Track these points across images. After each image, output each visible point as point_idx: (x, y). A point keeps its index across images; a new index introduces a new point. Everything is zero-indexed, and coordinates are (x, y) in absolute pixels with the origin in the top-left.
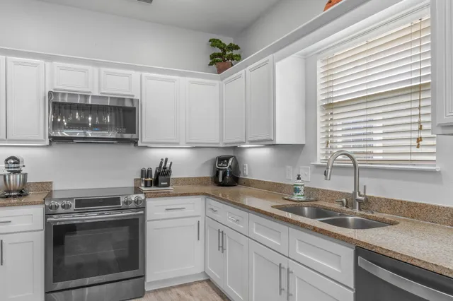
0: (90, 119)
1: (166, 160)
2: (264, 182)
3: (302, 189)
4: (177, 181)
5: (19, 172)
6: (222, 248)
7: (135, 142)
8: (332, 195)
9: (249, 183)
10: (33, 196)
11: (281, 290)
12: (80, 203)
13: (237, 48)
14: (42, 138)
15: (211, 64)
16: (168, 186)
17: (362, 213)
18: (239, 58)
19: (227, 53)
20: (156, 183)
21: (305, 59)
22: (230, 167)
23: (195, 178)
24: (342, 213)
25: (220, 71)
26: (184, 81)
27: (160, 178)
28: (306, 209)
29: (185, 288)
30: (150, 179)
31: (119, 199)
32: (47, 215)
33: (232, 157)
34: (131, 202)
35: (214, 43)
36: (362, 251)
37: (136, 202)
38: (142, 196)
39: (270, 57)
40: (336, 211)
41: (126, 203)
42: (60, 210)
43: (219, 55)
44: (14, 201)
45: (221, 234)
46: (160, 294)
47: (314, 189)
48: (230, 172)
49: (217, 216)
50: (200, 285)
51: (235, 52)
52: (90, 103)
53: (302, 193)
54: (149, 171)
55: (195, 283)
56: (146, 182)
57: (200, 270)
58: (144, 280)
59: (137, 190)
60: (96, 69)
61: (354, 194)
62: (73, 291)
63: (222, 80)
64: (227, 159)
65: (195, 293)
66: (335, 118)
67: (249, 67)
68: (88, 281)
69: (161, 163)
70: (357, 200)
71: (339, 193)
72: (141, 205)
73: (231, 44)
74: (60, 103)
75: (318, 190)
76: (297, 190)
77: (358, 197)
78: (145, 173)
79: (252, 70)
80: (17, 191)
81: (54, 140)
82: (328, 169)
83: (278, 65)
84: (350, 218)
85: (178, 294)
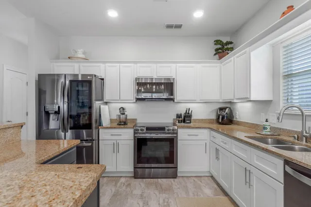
0: (154, 87)
1: (189, 109)
2: (248, 123)
3: (269, 128)
4: (195, 120)
5: (124, 114)
6: (217, 158)
7: (173, 100)
8: (289, 132)
9: (238, 123)
10: (129, 125)
11: (246, 182)
12: (148, 129)
13: (231, 43)
14: (133, 99)
15: (215, 55)
16: (190, 123)
17: (306, 144)
18: (232, 49)
19: (225, 47)
20: (184, 121)
21: (273, 47)
22: (226, 113)
23: (206, 119)
24: (293, 143)
25: (220, 58)
26: (199, 66)
27: (186, 119)
28: (270, 139)
29: (199, 178)
30: (181, 119)
31: (165, 128)
32: (135, 133)
33: (227, 107)
34: (170, 130)
35: (217, 42)
36: (287, 162)
37: (173, 130)
38: (176, 127)
39: (247, 49)
40: (290, 142)
41: (168, 130)
42: (140, 131)
43: (220, 49)
44: (122, 126)
45: (217, 150)
46: (185, 178)
47: (278, 128)
48: (227, 117)
49: (216, 141)
50: (206, 178)
51: (230, 46)
52: (154, 82)
53: (269, 130)
54: (181, 115)
55: (204, 176)
56: (179, 120)
57: (207, 169)
58: (177, 170)
59: (174, 124)
60: (155, 65)
61: (302, 132)
62: (146, 169)
63: (221, 63)
64: (225, 108)
65: (203, 181)
66: (294, 83)
67: (236, 55)
68: (153, 165)
69: (186, 111)
70: (304, 136)
71: (293, 131)
72: (175, 132)
73: (227, 42)
74: (140, 83)
75: (280, 129)
76: (265, 128)
77: (305, 134)
78: (179, 116)
79: (238, 57)
80: (123, 122)
81: (138, 100)
82: (280, 115)
83: (252, 54)
84: (296, 146)
85: (194, 180)
